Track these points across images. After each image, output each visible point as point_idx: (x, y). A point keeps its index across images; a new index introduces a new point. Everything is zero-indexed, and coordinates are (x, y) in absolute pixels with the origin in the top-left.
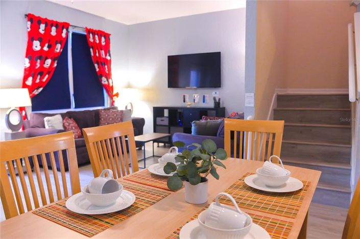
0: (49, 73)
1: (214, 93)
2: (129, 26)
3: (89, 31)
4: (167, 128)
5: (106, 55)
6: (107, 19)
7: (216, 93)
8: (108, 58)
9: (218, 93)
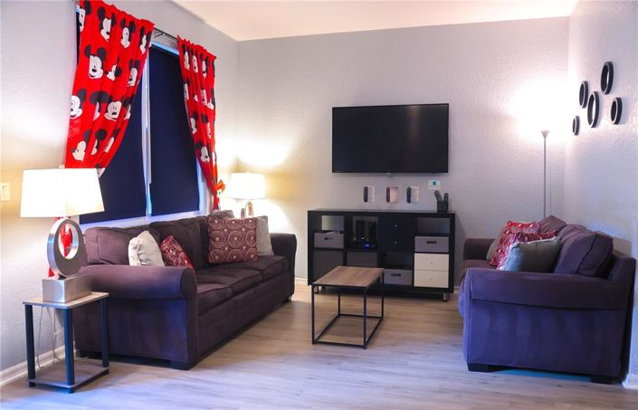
0: (115, 134)
1: (431, 183)
2: (239, 44)
3: (184, 45)
4: (341, 254)
5: (208, 101)
6: (208, 26)
7: (434, 183)
8: (212, 107)
9: (438, 183)
